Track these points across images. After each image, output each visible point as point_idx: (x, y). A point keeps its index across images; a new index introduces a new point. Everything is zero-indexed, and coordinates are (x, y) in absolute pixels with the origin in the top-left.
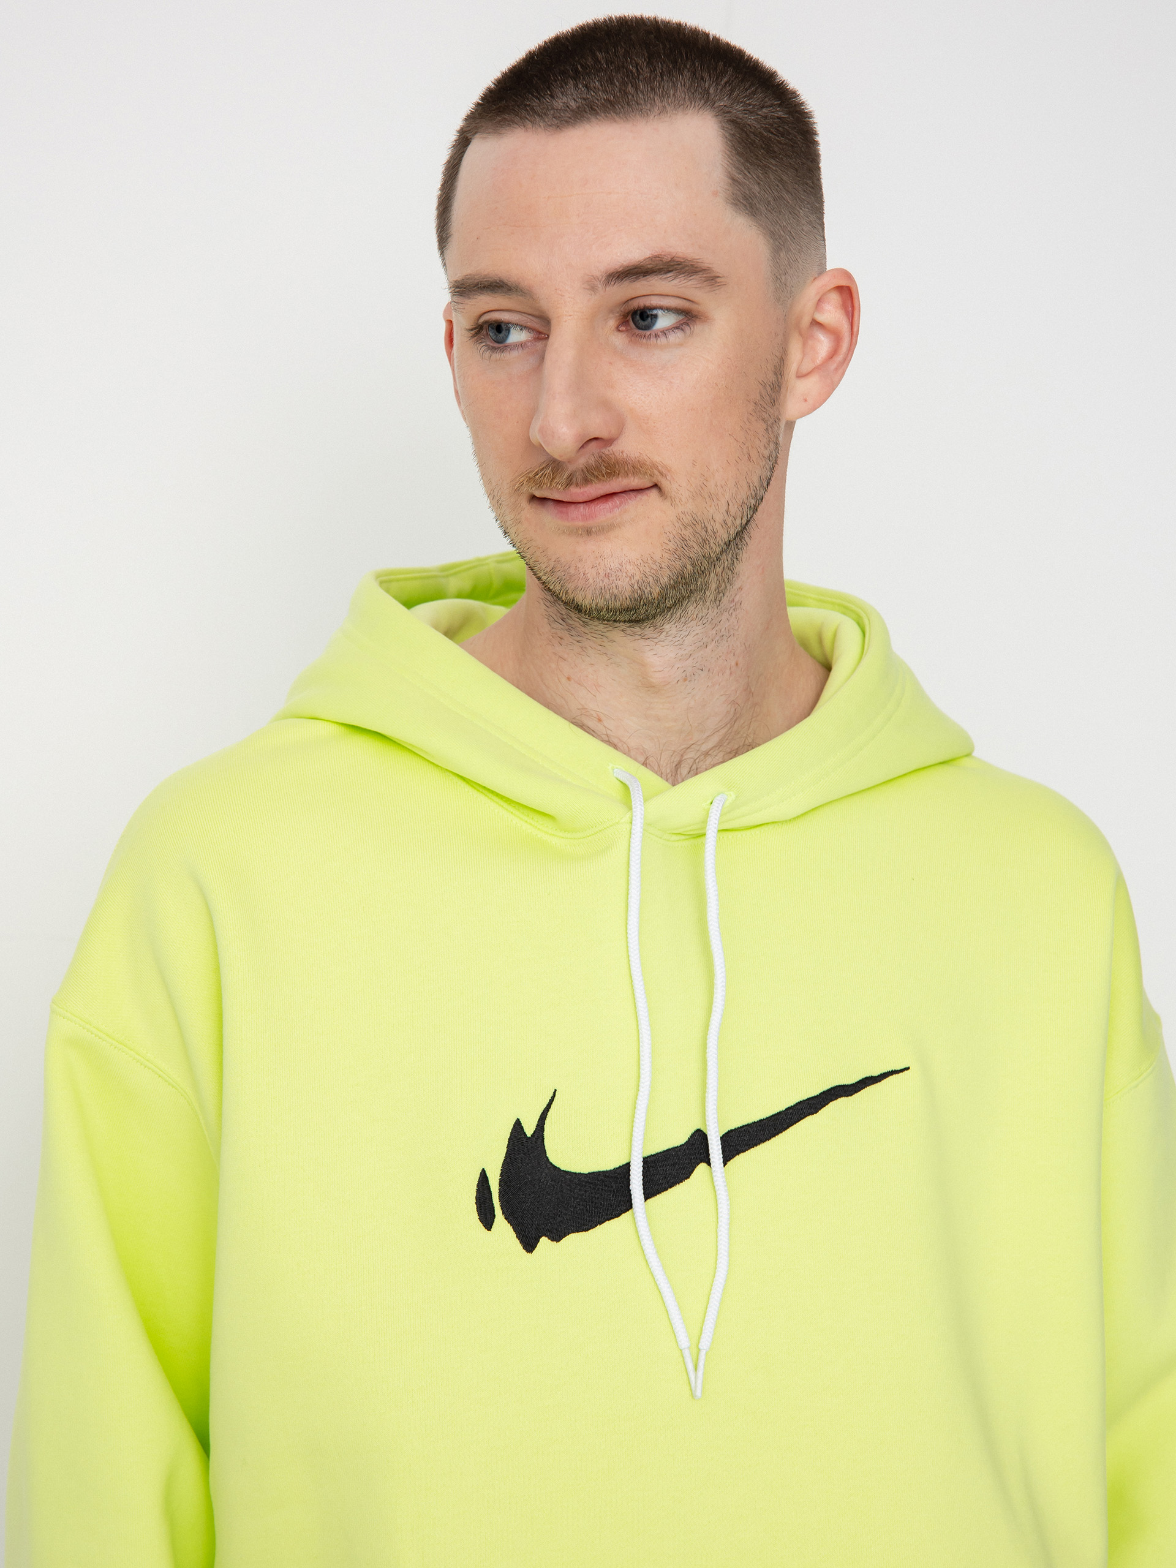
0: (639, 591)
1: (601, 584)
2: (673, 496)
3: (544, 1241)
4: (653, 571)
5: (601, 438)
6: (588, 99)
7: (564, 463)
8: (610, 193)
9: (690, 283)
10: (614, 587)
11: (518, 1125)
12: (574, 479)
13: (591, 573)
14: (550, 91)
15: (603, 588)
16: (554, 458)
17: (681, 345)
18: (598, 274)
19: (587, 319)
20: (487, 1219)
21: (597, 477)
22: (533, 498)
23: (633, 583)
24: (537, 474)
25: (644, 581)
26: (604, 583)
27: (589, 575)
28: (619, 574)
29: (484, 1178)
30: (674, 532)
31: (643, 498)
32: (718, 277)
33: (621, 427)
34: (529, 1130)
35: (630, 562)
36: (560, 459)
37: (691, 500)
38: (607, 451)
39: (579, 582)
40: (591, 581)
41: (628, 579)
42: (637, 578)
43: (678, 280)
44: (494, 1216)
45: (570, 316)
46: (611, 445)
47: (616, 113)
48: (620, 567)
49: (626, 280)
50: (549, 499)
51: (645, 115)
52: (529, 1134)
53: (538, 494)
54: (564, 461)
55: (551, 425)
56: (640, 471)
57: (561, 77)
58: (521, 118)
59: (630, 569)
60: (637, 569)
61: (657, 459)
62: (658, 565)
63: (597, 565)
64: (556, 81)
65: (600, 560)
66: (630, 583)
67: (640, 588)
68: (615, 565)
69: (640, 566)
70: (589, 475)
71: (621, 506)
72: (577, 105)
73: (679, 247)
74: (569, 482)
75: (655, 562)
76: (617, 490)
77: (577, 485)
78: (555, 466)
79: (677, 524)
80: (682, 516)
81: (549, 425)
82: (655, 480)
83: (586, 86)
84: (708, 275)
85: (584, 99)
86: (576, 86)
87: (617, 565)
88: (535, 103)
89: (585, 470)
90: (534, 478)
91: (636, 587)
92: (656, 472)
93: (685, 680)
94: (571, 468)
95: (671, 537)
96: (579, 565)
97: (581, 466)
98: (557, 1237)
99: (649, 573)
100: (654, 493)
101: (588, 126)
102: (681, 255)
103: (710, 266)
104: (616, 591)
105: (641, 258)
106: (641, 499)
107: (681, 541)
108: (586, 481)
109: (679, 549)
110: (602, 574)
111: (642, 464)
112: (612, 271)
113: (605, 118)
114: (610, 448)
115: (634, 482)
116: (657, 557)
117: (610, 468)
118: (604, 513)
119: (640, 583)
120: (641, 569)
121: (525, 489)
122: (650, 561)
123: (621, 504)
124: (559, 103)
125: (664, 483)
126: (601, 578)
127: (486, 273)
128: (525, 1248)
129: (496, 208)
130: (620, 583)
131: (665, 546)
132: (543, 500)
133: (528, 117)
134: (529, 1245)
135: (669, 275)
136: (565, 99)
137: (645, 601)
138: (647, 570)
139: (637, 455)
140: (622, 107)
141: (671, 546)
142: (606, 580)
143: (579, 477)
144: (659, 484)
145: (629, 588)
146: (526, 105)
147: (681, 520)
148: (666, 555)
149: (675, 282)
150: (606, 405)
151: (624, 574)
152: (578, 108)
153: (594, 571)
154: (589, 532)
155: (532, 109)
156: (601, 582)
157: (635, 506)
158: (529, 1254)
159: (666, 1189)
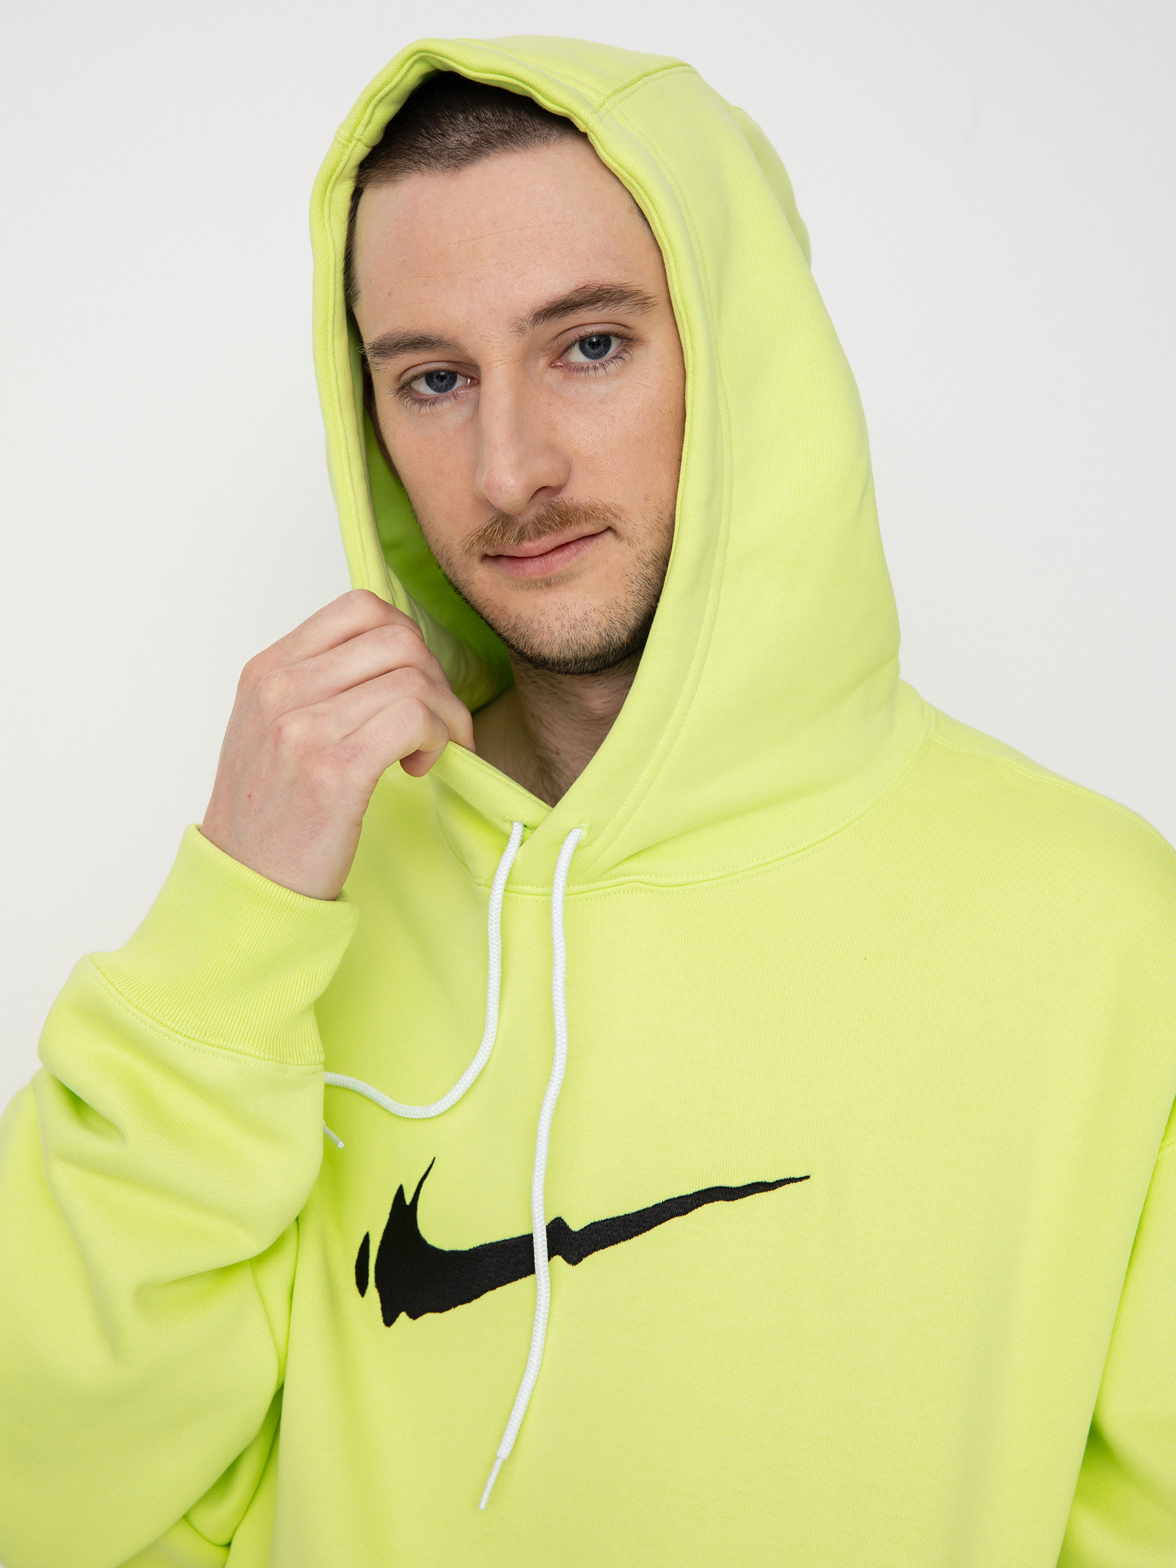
0: (607, 638)
1: (567, 636)
2: (630, 536)
3: (403, 1316)
4: (619, 616)
5: (549, 487)
6: (482, 132)
7: (514, 516)
8: (523, 229)
9: (620, 310)
10: (582, 638)
11: (401, 1191)
12: (526, 533)
13: (556, 626)
14: (440, 129)
15: (570, 640)
16: (503, 513)
17: (618, 375)
18: (523, 314)
19: (519, 361)
20: (362, 1286)
21: (550, 527)
22: (485, 557)
23: (601, 631)
24: (486, 530)
25: (611, 627)
26: (571, 635)
27: (553, 628)
28: (585, 623)
29: (366, 1243)
30: (636, 573)
31: (599, 541)
32: (649, 298)
33: (569, 470)
34: (408, 1201)
35: (594, 610)
36: (508, 513)
37: (648, 537)
38: (555, 499)
39: (544, 636)
40: (556, 634)
41: (595, 628)
42: (604, 625)
43: (608, 308)
44: (368, 1284)
45: (501, 360)
46: (559, 493)
47: (514, 143)
48: (585, 616)
49: (554, 317)
50: (503, 556)
51: (545, 140)
52: (408, 1203)
53: (490, 552)
54: (514, 514)
55: (497, 479)
56: (593, 517)
57: (449, 113)
58: (415, 163)
59: (596, 617)
60: (602, 617)
61: (608, 500)
62: (623, 608)
63: (561, 616)
64: (443, 118)
65: (563, 611)
66: (597, 631)
67: (608, 635)
68: (579, 614)
69: (606, 613)
70: (542, 526)
71: (578, 553)
72: (472, 141)
73: (606, 274)
74: (521, 537)
75: (620, 606)
76: (570, 540)
77: (530, 540)
78: (504, 520)
79: (637, 564)
80: (642, 555)
81: (495, 480)
82: (608, 524)
83: (478, 119)
84: (639, 298)
85: (477, 133)
86: (466, 120)
87: (582, 615)
88: (426, 144)
89: (536, 521)
90: (484, 537)
91: (604, 635)
92: (609, 515)
94: (522, 520)
95: (633, 578)
96: (542, 619)
97: (532, 518)
98: (414, 1315)
99: (615, 619)
100: (609, 536)
101: (487, 161)
102: (607, 282)
103: (640, 288)
104: (583, 642)
105: (567, 292)
106: (597, 544)
107: (645, 581)
108: (539, 533)
109: (643, 590)
110: (567, 626)
111: (594, 509)
112: (538, 309)
113: (504, 150)
114: (559, 496)
115: (587, 528)
116: (622, 603)
117: (564, 516)
118: (560, 563)
119: (607, 630)
120: (607, 615)
121: (476, 549)
122: (615, 606)
123: (578, 551)
124: (453, 140)
125: (618, 525)
126: (566, 630)
127: (405, 331)
128: (385, 1320)
129: (405, 261)
130: (586, 633)
131: (628, 589)
132: (497, 558)
133: (422, 161)
134: (389, 1319)
135: (599, 304)
136: (458, 137)
137: (614, 647)
138: (613, 615)
139: (587, 500)
140: (519, 134)
141: (635, 587)
142: (572, 632)
143: (531, 530)
144: (613, 527)
145: (597, 637)
146: (417, 148)
147: (642, 559)
148: (630, 598)
149: (605, 311)
150: (551, 448)
151: (590, 623)
152: (474, 143)
153: (558, 624)
154: (548, 584)
155: (425, 151)
156: (567, 634)
157: (591, 550)
158: (387, 1328)
159: (516, 1279)
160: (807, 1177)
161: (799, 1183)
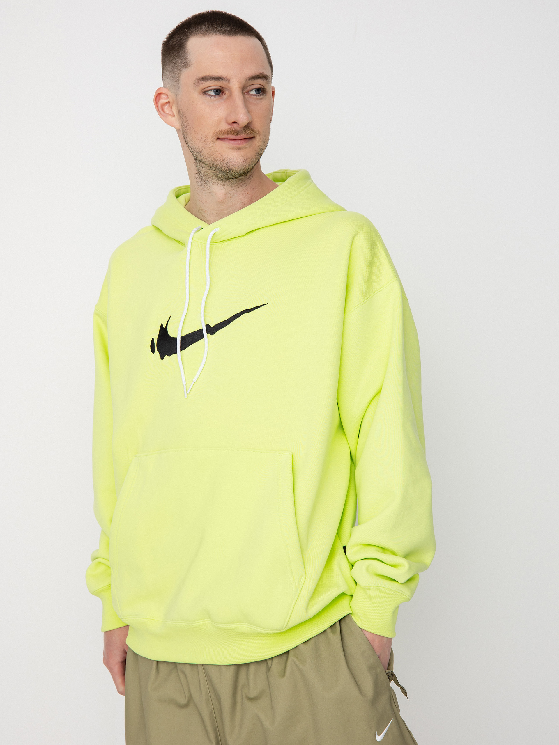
3: (166, 356)
11: (162, 325)
20: (153, 351)
22: (218, 139)
29: (153, 340)
34: (164, 327)
44: (155, 350)
52: (164, 328)
92: (256, 133)
93: (231, 197)
98: (169, 355)
128: (161, 358)
134: (162, 358)
144: (255, 137)
158: (162, 360)
159: (197, 341)
160: (268, 303)
161: (266, 305)
